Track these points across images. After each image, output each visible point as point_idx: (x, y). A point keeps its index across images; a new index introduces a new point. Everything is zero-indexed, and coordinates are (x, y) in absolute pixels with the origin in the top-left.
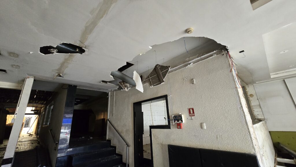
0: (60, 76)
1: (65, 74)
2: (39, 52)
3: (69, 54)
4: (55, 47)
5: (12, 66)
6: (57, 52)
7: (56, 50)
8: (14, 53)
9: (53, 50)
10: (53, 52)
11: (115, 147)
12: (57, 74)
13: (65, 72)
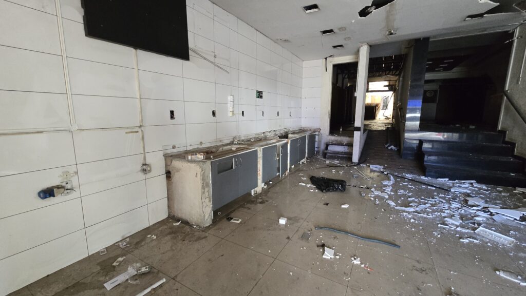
0: (392, 34)
1: (397, 29)
2: (359, 17)
3: (389, 4)
4: (370, 5)
5: (345, 39)
6: (375, 9)
7: (373, 8)
8: (342, 28)
9: (371, 9)
10: (371, 11)
11: (513, 145)
12: (387, 33)
13: (395, 27)
